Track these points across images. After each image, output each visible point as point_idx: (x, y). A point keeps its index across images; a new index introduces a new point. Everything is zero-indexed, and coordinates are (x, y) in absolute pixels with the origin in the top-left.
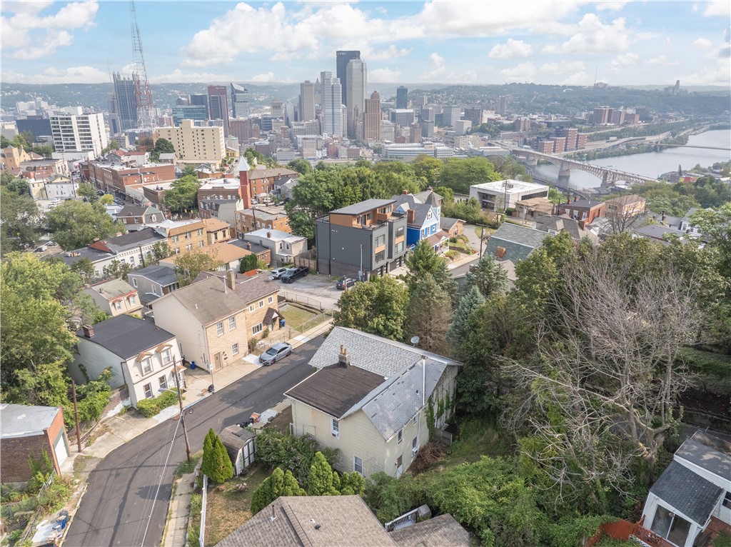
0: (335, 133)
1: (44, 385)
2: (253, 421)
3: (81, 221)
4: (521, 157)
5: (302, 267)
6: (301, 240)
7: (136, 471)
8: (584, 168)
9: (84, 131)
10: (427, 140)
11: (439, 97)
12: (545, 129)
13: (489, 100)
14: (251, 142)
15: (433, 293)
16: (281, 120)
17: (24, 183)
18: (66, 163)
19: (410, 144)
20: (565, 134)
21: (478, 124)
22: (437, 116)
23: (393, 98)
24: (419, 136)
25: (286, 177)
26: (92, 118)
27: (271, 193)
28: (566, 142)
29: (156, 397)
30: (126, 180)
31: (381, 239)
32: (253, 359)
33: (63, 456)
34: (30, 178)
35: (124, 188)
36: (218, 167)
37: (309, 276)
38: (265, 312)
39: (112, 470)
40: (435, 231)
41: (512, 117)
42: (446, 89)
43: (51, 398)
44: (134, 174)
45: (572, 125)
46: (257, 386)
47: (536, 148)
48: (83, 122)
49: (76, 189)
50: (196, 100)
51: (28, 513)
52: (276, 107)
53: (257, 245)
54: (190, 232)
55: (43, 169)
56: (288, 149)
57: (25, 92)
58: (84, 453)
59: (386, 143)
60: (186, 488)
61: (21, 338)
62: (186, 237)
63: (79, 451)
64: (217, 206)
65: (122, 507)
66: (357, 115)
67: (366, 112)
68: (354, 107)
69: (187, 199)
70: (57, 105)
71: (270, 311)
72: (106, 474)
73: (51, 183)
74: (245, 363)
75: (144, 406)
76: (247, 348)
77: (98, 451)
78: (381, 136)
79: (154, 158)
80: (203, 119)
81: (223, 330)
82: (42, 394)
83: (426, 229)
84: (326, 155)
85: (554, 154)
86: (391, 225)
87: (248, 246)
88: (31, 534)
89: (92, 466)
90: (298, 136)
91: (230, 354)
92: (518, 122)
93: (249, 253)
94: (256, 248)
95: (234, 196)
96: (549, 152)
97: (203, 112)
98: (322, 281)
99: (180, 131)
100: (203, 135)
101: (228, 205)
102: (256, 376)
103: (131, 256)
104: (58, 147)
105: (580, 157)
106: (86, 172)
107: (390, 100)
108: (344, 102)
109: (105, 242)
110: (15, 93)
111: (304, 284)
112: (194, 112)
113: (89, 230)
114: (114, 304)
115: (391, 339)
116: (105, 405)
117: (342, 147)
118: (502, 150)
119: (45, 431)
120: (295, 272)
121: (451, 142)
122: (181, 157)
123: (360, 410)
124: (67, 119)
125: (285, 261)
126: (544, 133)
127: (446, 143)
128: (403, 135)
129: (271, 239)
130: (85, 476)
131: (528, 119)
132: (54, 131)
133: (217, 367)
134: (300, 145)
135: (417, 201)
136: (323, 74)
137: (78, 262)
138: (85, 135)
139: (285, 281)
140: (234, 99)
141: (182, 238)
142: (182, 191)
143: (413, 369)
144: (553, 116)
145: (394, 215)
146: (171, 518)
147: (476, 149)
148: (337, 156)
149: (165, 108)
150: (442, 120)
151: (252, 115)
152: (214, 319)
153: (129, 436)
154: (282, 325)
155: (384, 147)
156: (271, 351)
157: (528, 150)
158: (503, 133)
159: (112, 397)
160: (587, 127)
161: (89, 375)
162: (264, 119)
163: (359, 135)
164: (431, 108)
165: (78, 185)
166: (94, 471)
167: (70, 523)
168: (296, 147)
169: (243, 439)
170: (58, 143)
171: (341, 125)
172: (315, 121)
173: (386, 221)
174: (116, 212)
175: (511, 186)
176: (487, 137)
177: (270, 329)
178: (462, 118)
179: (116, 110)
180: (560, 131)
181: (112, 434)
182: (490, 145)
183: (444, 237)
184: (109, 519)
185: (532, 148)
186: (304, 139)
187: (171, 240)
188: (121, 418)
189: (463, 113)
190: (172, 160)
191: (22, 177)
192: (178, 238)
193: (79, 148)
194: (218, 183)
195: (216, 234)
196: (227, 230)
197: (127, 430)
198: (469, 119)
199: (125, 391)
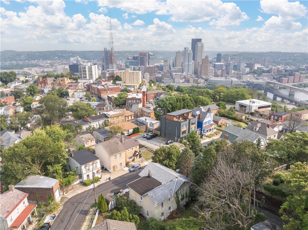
0: (189, 72)
1: (55, 171)
2: (120, 192)
3: (82, 109)
4: (271, 85)
5: (155, 134)
6: (158, 122)
7: (78, 204)
8: (301, 91)
9: (90, 71)
10: (229, 76)
11: (236, 58)
12: (284, 72)
13: (258, 59)
14: (154, 75)
15: (188, 153)
16: (167, 67)
17: (67, 91)
18: (82, 84)
19: (221, 78)
20: (294, 75)
21: (252, 70)
22: (234, 66)
23: (215, 58)
24: (225, 74)
25: (161, 94)
26: (93, 67)
27: (154, 100)
28: (294, 79)
29: (91, 179)
30: (102, 92)
31: (185, 126)
32: (127, 169)
33: (57, 196)
34: (69, 89)
35: (101, 95)
36: (138, 87)
37: (157, 137)
38: (134, 152)
39: (72, 202)
40: (210, 123)
41: (269, 67)
42: (239, 54)
43: (57, 176)
44: (105, 90)
45: (297, 71)
46: (126, 179)
47: (279, 81)
48: (90, 69)
49: (84, 94)
50: (135, 58)
51: (45, 212)
52: (166, 61)
53: (141, 123)
54: (118, 116)
55: (74, 86)
56: (169, 79)
57: (73, 54)
58: (65, 195)
59: (210, 77)
60: (93, 212)
61: (51, 155)
62: (117, 118)
63: (63, 195)
64: (132, 105)
65: (71, 215)
66: (199, 65)
67: (203, 64)
68: (197, 62)
69: (122, 101)
70: (84, 59)
71: (136, 152)
72: (69, 204)
73: (76, 92)
74: (124, 170)
75: (86, 182)
76: (125, 165)
77: (69, 196)
78: (209, 74)
79: (114, 83)
80: (136, 66)
81: (116, 158)
82: (54, 174)
83: (206, 122)
84: (184, 81)
85: (287, 84)
86: (189, 120)
87: (138, 123)
88: (44, 219)
89: (66, 200)
90: (173, 73)
91: (119, 167)
92: (271, 69)
93: (136, 126)
94: (141, 124)
95: (139, 101)
96: (285, 83)
97: (137, 63)
98: (162, 140)
99: (125, 73)
100: (133, 74)
101: (136, 105)
102: (126, 176)
103: (95, 124)
104: (80, 77)
105: (300, 86)
106: (89, 88)
107: (214, 59)
108: (194, 59)
109: (88, 118)
110: (70, 54)
111: (154, 140)
112: (133, 63)
113: (84, 113)
114: (86, 143)
115: (170, 169)
116: (73, 180)
117: (191, 78)
118: (263, 81)
119: (52, 187)
120: (152, 136)
121: (239, 77)
122: (124, 82)
123: (147, 194)
124: (84, 67)
125: (151, 130)
126: (283, 74)
127: (237, 78)
128: (218, 74)
129: (146, 121)
130: (63, 203)
131: (276, 68)
132: (80, 71)
133: (113, 171)
134: (174, 77)
135: (203, 110)
136: (185, 48)
137: (77, 126)
138: (90, 73)
139: (148, 139)
140: (149, 58)
141: (115, 118)
142: (121, 98)
143: (171, 182)
144: (288, 67)
145: (192, 116)
146: (85, 222)
147: (251, 80)
148: (189, 82)
149: (123, 61)
150: (236, 68)
151: (156, 64)
152: (113, 154)
153: (79, 192)
154: (140, 157)
155: (209, 78)
156: (133, 167)
157: (275, 82)
158: (264, 74)
159: (76, 178)
160: (305, 72)
161: (71, 169)
162: (161, 66)
163: (199, 73)
164: (231, 63)
165: (85, 93)
166: (66, 202)
167: (55, 218)
168: (172, 78)
169: (112, 198)
170: (81, 76)
171: (192, 69)
172: (181, 67)
173: (188, 119)
174: (96, 105)
175: (254, 102)
176: (256, 76)
177: (135, 158)
178: (245, 67)
179: (104, 62)
180: (291, 73)
181: (74, 190)
182: (257, 79)
183: (213, 126)
184: (67, 219)
185: (277, 81)
186: (176, 75)
187: (111, 119)
188: (78, 185)
189: (246, 65)
190: (121, 84)
191: (67, 89)
192: (114, 119)
193: (88, 78)
194: (134, 95)
195: (128, 117)
196: (132, 116)
197: (79, 189)
198: (248, 67)
199: (81, 176)
